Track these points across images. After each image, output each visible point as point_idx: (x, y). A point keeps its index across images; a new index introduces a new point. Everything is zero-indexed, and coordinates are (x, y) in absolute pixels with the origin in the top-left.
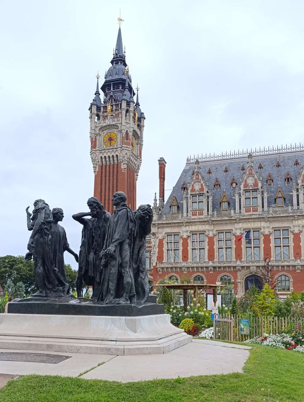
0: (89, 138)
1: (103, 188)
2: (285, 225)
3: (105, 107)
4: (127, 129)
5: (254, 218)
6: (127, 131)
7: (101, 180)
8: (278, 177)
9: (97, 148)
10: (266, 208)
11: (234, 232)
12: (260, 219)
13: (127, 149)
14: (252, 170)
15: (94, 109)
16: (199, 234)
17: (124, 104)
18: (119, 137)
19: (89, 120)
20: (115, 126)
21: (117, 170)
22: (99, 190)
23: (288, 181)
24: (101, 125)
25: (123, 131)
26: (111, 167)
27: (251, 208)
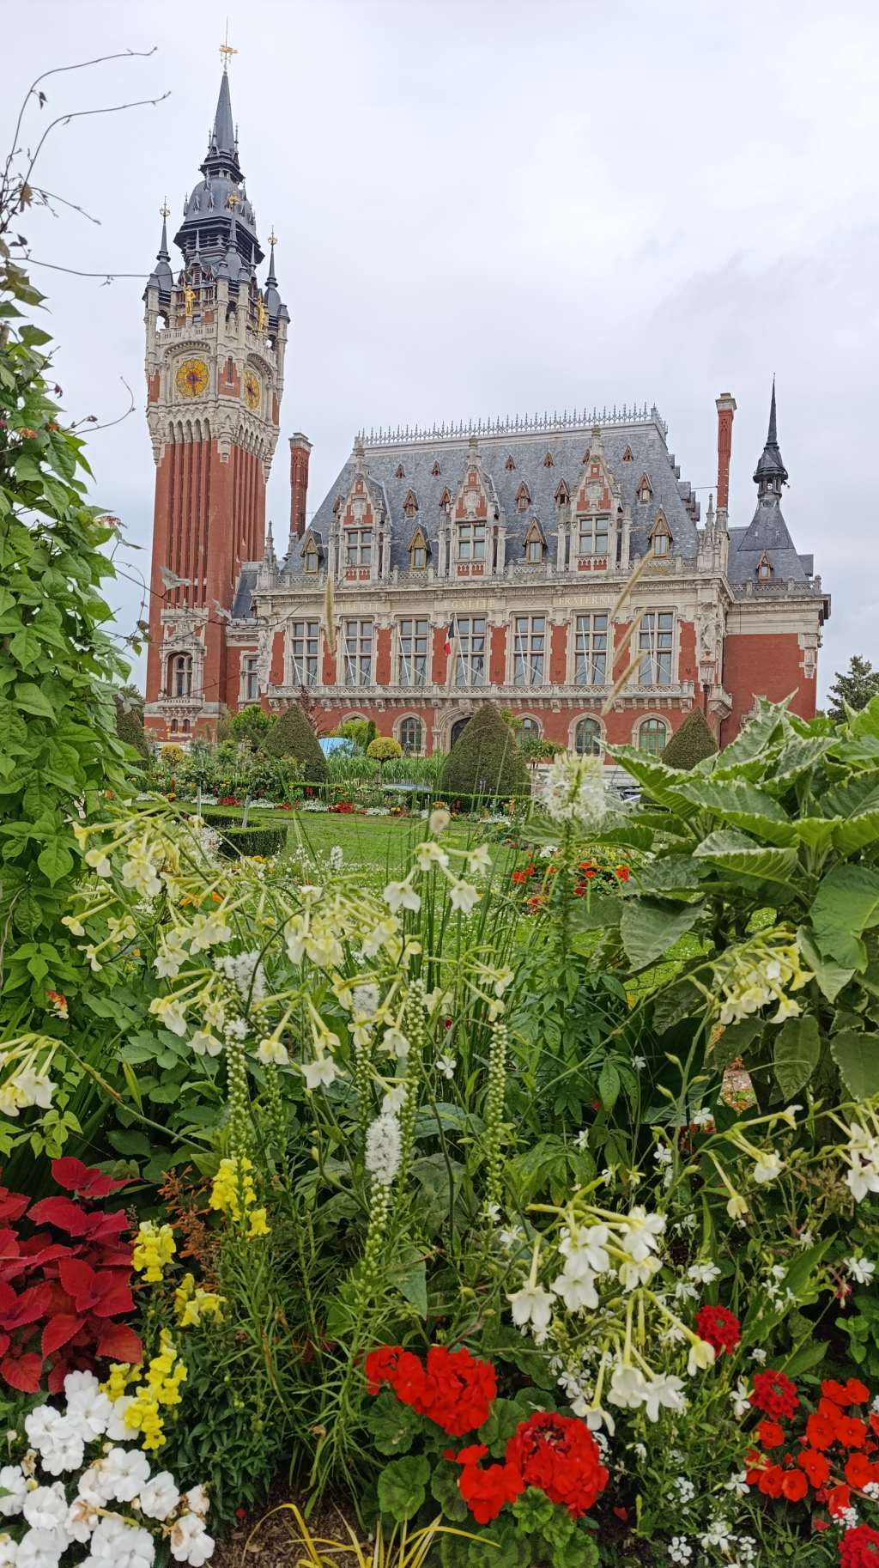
0: (144, 373)
1: (176, 502)
2: (538, 606)
3: (180, 294)
4: (229, 354)
5: (475, 590)
6: (230, 359)
7: (172, 480)
8: (543, 491)
9: (161, 402)
10: (500, 568)
11: (431, 621)
12: (486, 592)
13: (231, 404)
14: (475, 475)
15: (154, 296)
16: (362, 623)
17: (223, 289)
18: (211, 372)
19: (144, 325)
20: (201, 345)
21: (209, 458)
22: (167, 506)
23: (562, 502)
24: (169, 340)
25: (220, 359)
26: (195, 448)
27: (471, 566)
